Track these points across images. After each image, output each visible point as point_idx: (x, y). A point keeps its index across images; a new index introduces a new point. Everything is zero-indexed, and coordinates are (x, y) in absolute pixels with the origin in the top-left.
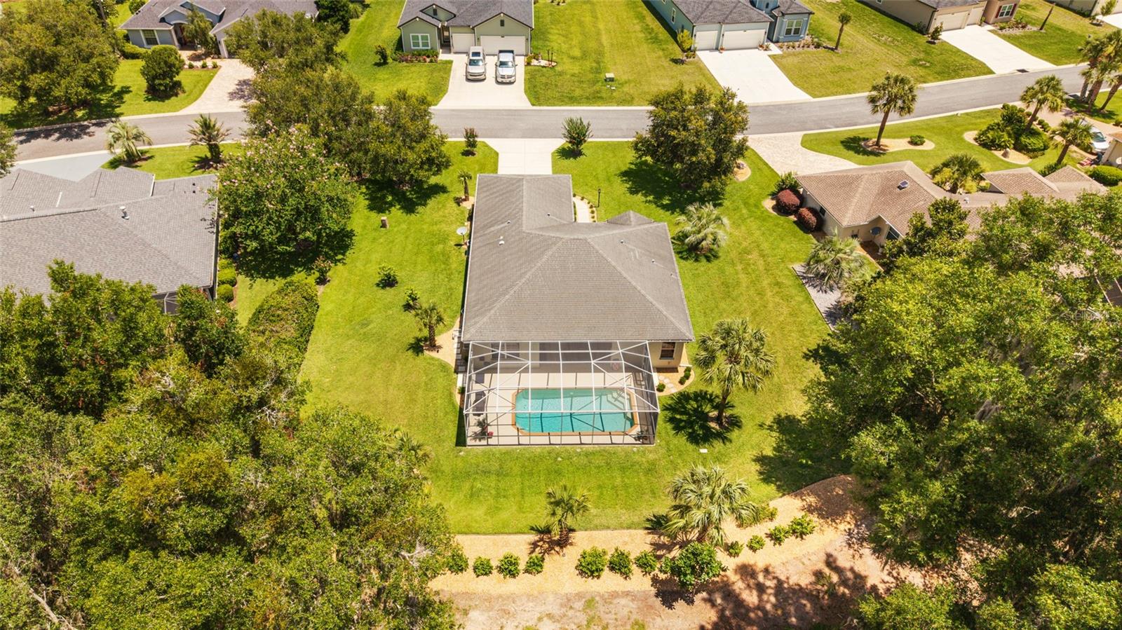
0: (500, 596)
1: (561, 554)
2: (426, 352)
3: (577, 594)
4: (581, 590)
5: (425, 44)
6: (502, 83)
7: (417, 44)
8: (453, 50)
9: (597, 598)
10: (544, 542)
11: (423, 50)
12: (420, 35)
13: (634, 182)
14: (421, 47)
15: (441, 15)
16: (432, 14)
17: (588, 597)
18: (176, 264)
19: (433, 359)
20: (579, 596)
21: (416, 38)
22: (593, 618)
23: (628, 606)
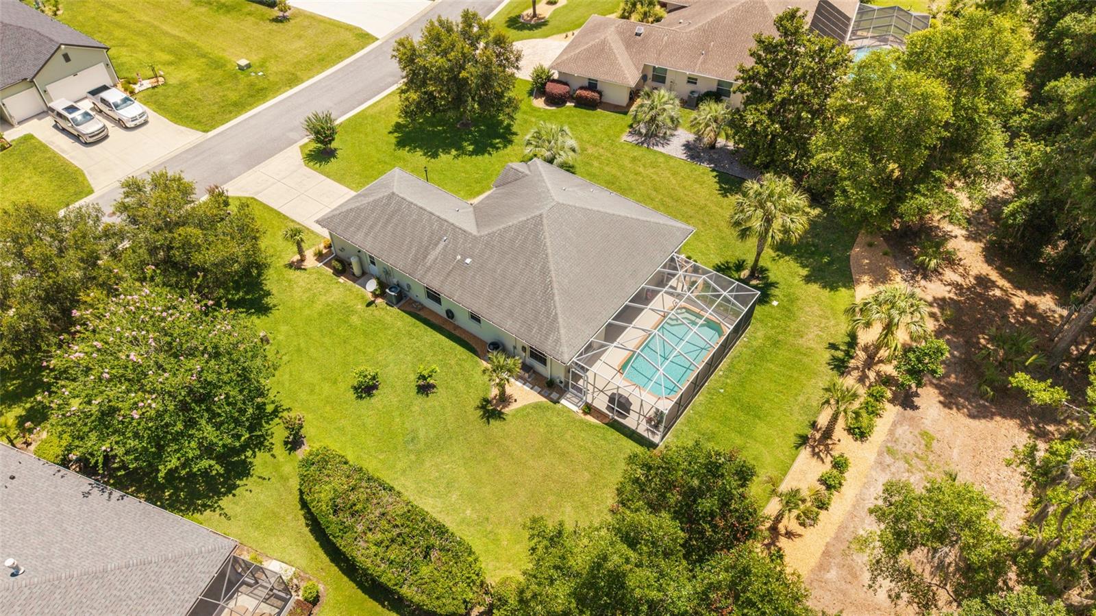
0: (854, 506)
1: (837, 442)
2: (506, 410)
3: (878, 455)
4: (876, 450)
6: (137, 127)
8: (15, 122)
9: (889, 445)
10: (816, 446)
13: (421, 148)
17: (885, 449)
18: (166, 560)
19: (517, 411)
20: (880, 454)
22: (905, 457)
23: (905, 431)
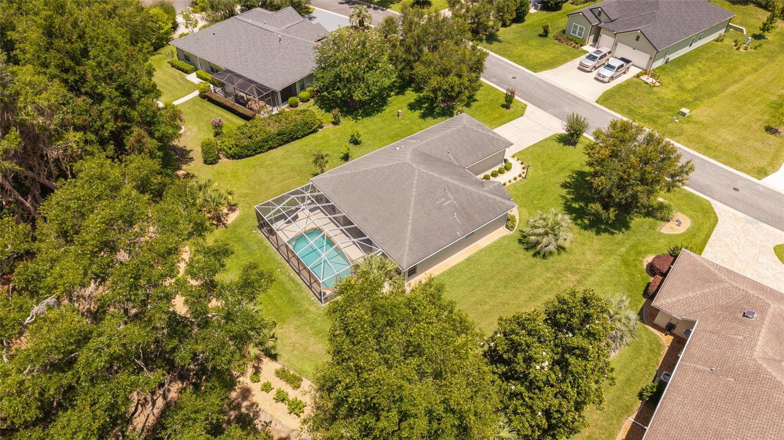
5: (580, 34)
7: (574, 32)
11: (576, 37)
12: (579, 26)
14: (576, 35)
15: (603, 17)
16: (597, 14)
21: (576, 27)
